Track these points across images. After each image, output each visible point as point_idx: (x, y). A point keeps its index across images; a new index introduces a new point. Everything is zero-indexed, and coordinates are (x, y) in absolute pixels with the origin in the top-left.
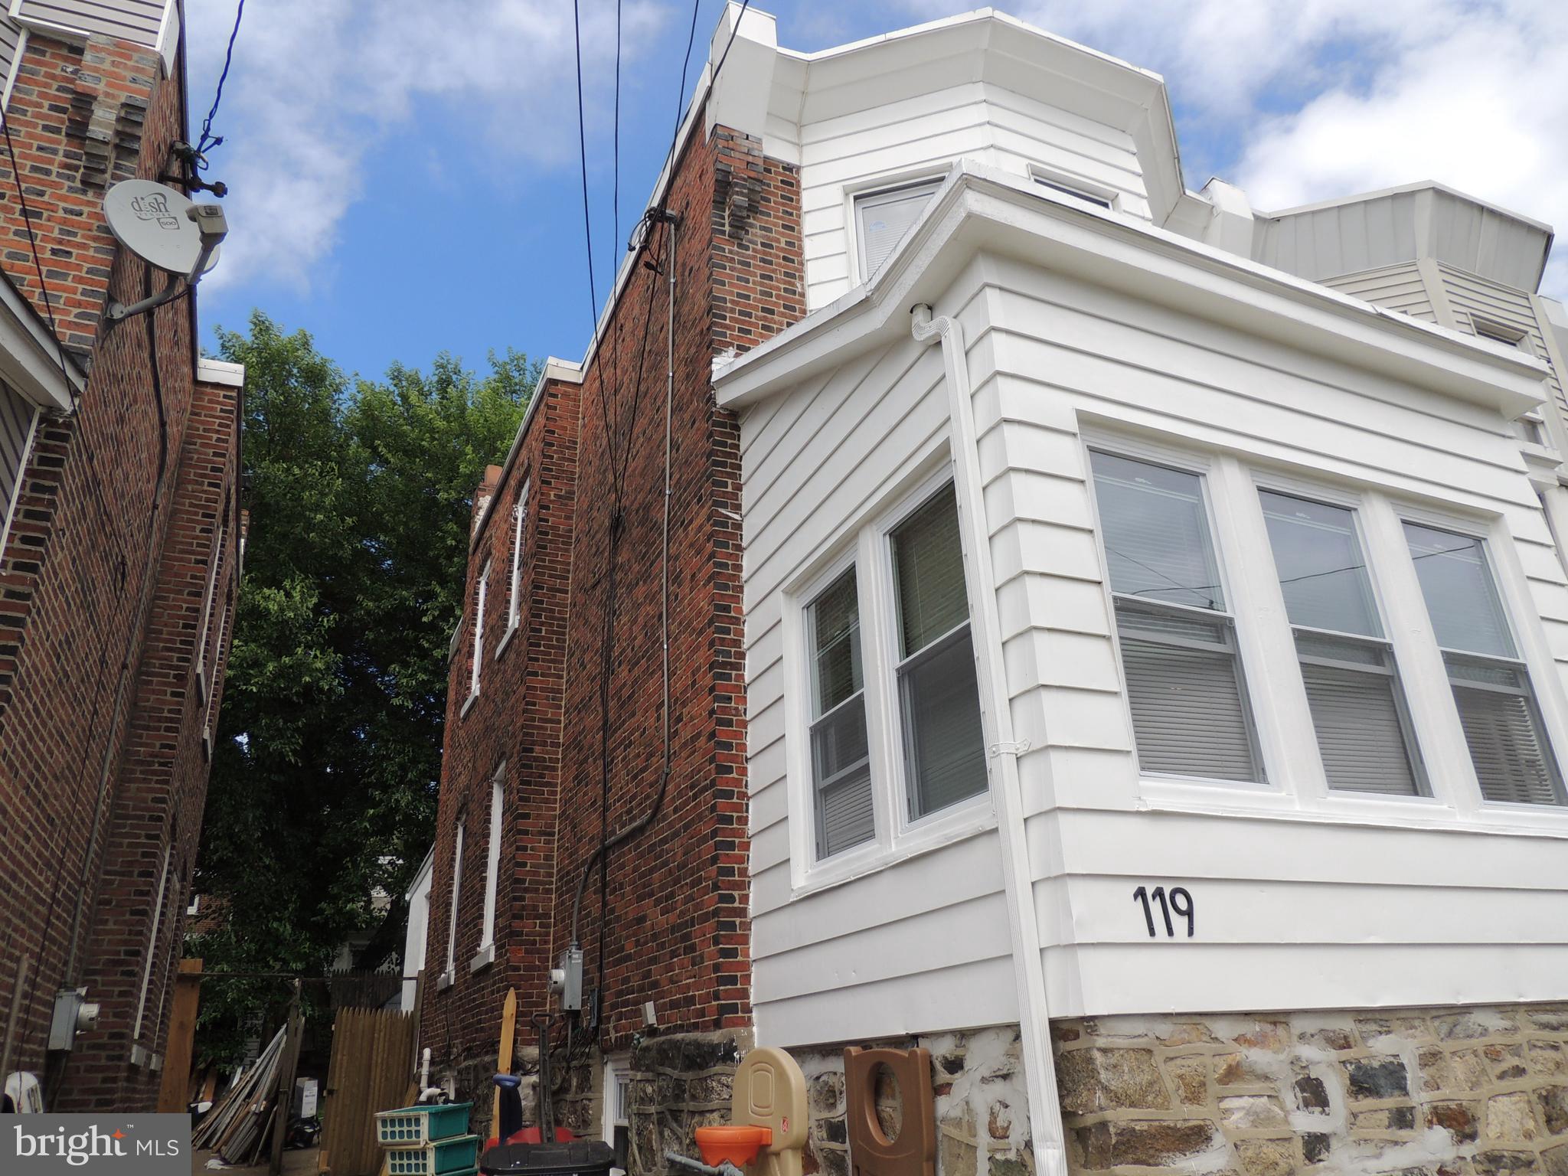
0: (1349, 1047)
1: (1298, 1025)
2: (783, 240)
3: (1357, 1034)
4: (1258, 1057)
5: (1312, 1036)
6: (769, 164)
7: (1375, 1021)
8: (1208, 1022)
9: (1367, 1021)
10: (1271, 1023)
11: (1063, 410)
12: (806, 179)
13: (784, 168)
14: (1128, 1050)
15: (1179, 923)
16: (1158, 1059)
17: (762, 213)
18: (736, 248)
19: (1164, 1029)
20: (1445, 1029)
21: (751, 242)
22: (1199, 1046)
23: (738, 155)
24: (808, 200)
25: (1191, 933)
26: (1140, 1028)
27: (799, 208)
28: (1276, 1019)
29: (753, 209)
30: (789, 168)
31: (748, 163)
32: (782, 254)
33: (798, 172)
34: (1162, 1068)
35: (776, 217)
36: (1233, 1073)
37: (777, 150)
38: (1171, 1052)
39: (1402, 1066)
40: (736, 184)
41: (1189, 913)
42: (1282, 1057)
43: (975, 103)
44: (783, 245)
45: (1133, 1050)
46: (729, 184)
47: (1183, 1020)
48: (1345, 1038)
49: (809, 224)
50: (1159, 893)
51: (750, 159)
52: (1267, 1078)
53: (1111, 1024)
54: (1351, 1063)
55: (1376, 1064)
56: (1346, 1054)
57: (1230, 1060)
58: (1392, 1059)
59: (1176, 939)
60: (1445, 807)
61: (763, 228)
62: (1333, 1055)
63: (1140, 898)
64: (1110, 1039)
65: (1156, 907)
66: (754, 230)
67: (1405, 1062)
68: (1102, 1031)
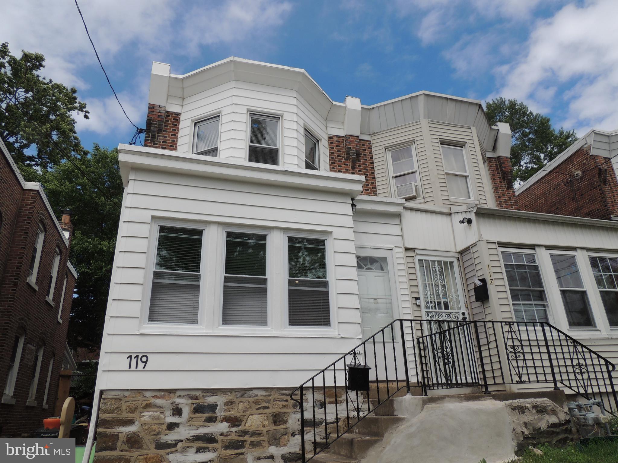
0: (198, 399)
1: (178, 393)
3: (201, 396)
4: (159, 402)
5: (184, 396)
6: (168, 114)
7: (211, 392)
8: (144, 392)
9: (207, 392)
10: (169, 392)
11: (147, 216)
12: (182, 118)
13: (175, 114)
14: (111, 399)
15: (141, 365)
16: (123, 402)
17: (164, 131)
18: (152, 145)
19: (127, 394)
20: (239, 395)
21: (158, 142)
22: (138, 398)
23: (155, 113)
24: (182, 125)
25: (136, 367)
26: (118, 393)
27: (178, 128)
28: (171, 391)
29: (160, 130)
30: (177, 114)
31: (158, 115)
32: (169, 145)
33: (180, 115)
34: (123, 403)
35: (169, 132)
36: (148, 406)
37: (173, 108)
38: (128, 400)
39: (217, 405)
40: (153, 124)
41: (146, 362)
42: (168, 402)
43: (231, 88)
44: (170, 141)
45: (114, 399)
46: (151, 123)
47: (135, 391)
48: (197, 397)
49: (180, 134)
50: (137, 357)
51: (159, 114)
52: (161, 407)
53: (107, 392)
54: (196, 404)
55: (206, 404)
56: (194, 401)
57: (148, 402)
58: (214, 403)
59: (139, 369)
60: (270, 329)
61: (163, 137)
62: (190, 401)
63: (129, 358)
64: (106, 396)
65: (134, 361)
66: (160, 138)
67: (218, 404)
68: (104, 394)
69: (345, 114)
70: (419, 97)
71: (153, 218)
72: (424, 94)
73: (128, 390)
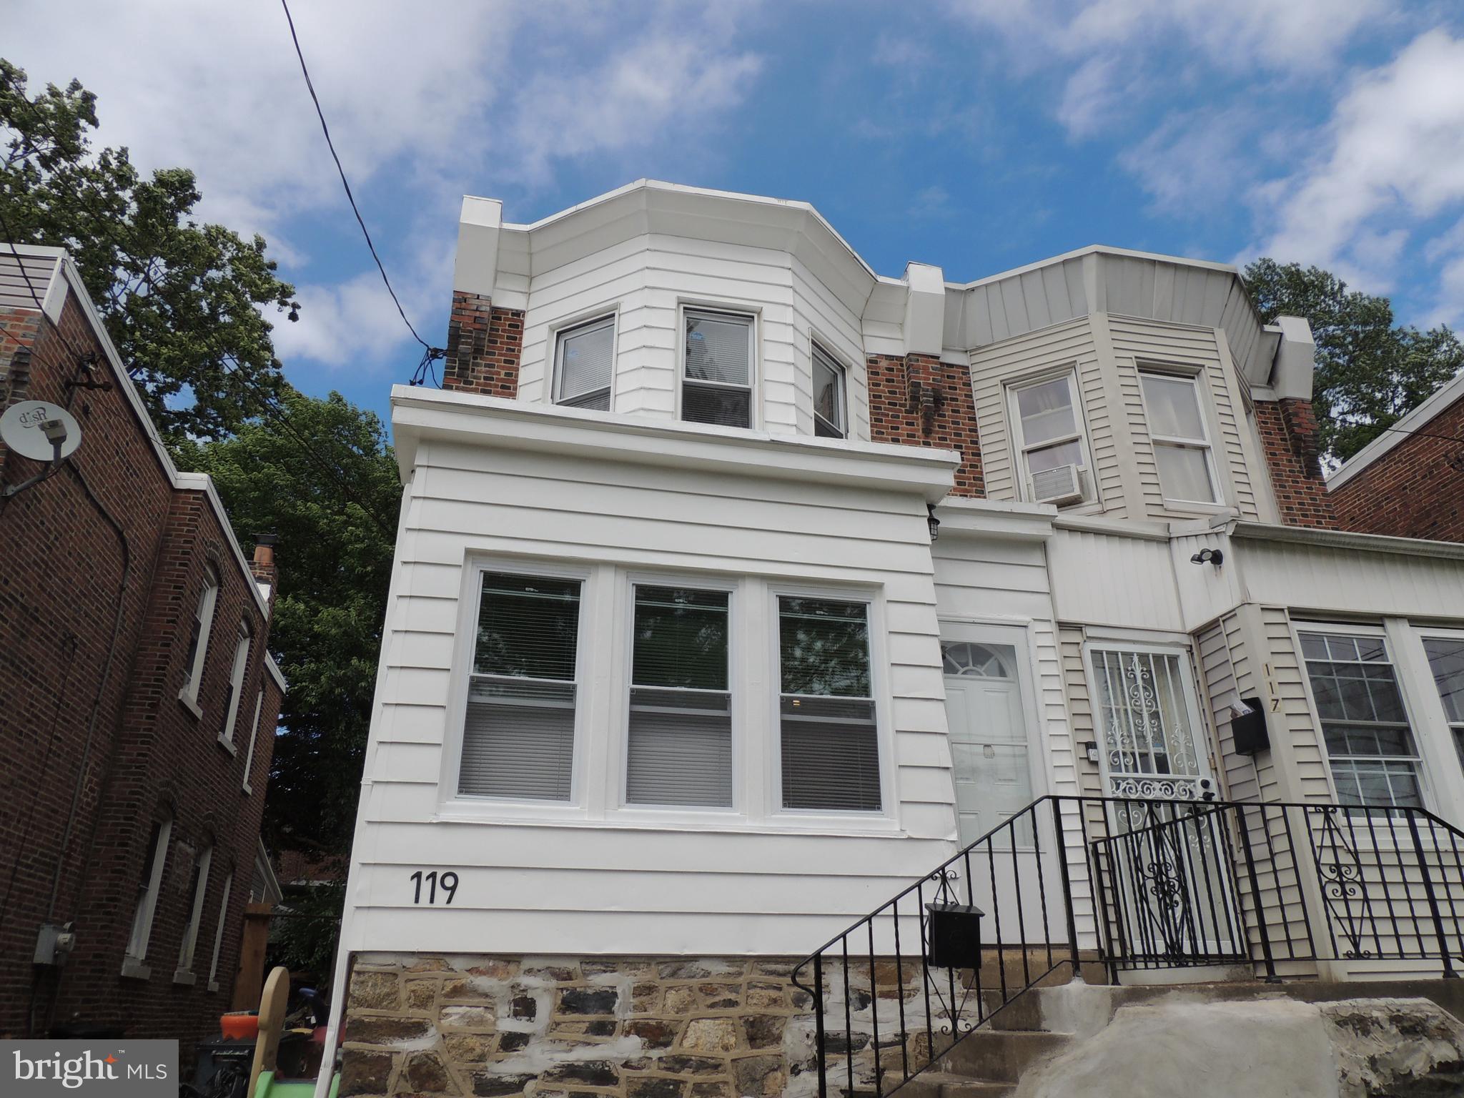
0: (571, 979)
1: (526, 964)
2: (503, 372)
3: (579, 971)
4: (483, 982)
5: (539, 971)
6: (497, 313)
7: (602, 964)
8: (448, 959)
9: (594, 963)
10: (505, 961)
11: (454, 549)
12: (529, 320)
13: (513, 314)
14: (376, 973)
15: (441, 895)
16: (400, 981)
17: (488, 353)
18: (462, 385)
19: (409, 962)
20: (667, 971)
21: (475, 377)
22: (436, 973)
23: (468, 313)
24: (528, 338)
25: (432, 901)
26: (390, 960)
27: (520, 345)
28: (510, 959)
29: (478, 351)
30: (518, 314)
31: (476, 318)
32: (500, 384)
33: (523, 316)
34: (402, 985)
35: (500, 355)
36: (458, 992)
37: (509, 301)
38: (412, 976)
39: (615, 995)
40: (463, 336)
41: (453, 889)
42: (504, 983)
43: (642, 252)
44: (502, 376)
45: (382, 973)
46: (460, 336)
47: (428, 956)
48: (568, 973)
49: (525, 357)
50: (433, 875)
51: (478, 314)
52: (486, 995)
53: (366, 956)
54: (567, 990)
55: (590, 991)
56: (563, 984)
57: (458, 983)
58: (608, 989)
59: (435, 905)
60: (738, 814)
61: (486, 366)
62: (554, 983)
63: (416, 879)
64: (364, 966)
65: (426, 886)
66: (479, 368)
67: (619, 991)
68: (360, 960)
69: (906, 305)
70: (1085, 260)
71: (469, 553)
72: (1097, 252)
73: (413, 953)
